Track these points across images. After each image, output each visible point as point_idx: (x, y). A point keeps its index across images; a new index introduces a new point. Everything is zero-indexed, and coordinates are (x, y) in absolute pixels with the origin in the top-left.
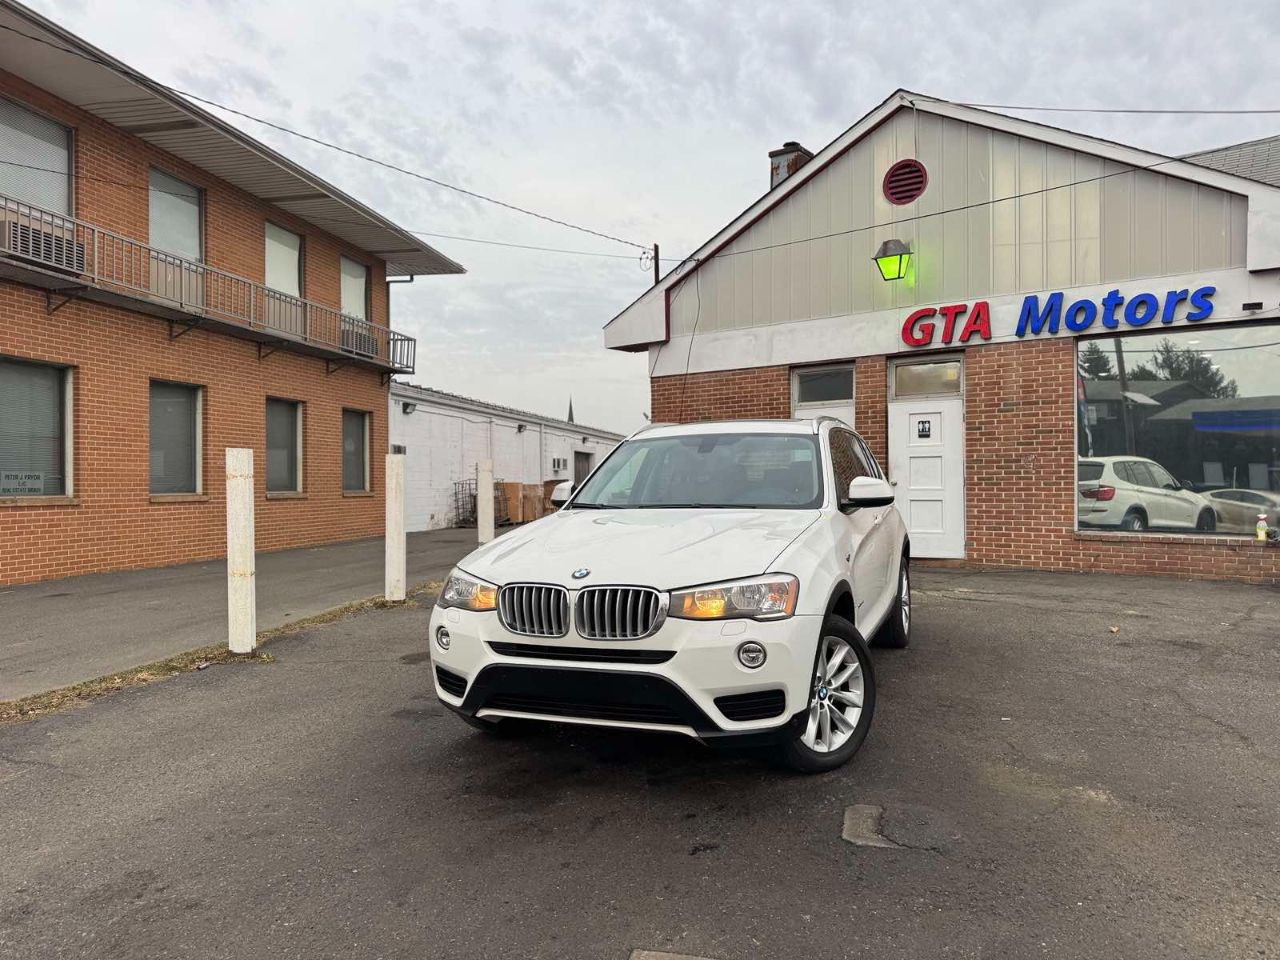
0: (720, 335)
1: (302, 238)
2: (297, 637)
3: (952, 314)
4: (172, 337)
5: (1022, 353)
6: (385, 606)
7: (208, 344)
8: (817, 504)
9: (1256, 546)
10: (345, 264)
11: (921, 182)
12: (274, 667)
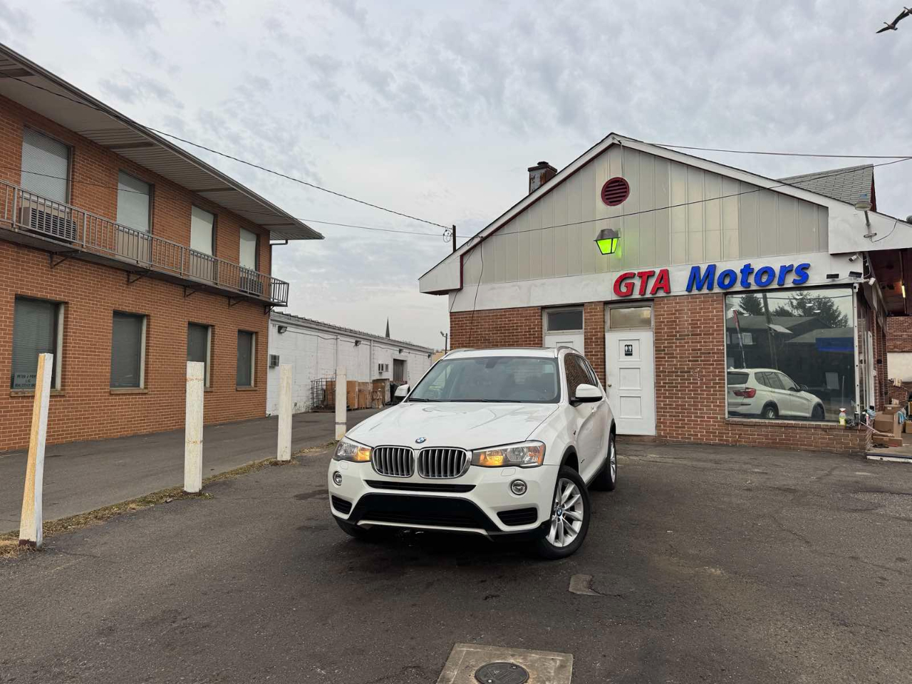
0: (496, 285)
1: (215, 216)
2: (224, 483)
3: (645, 276)
4: (129, 283)
5: (690, 302)
6: (277, 464)
7: (152, 287)
8: (556, 400)
9: (839, 428)
10: (243, 233)
11: (626, 192)
12: (214, 501)
